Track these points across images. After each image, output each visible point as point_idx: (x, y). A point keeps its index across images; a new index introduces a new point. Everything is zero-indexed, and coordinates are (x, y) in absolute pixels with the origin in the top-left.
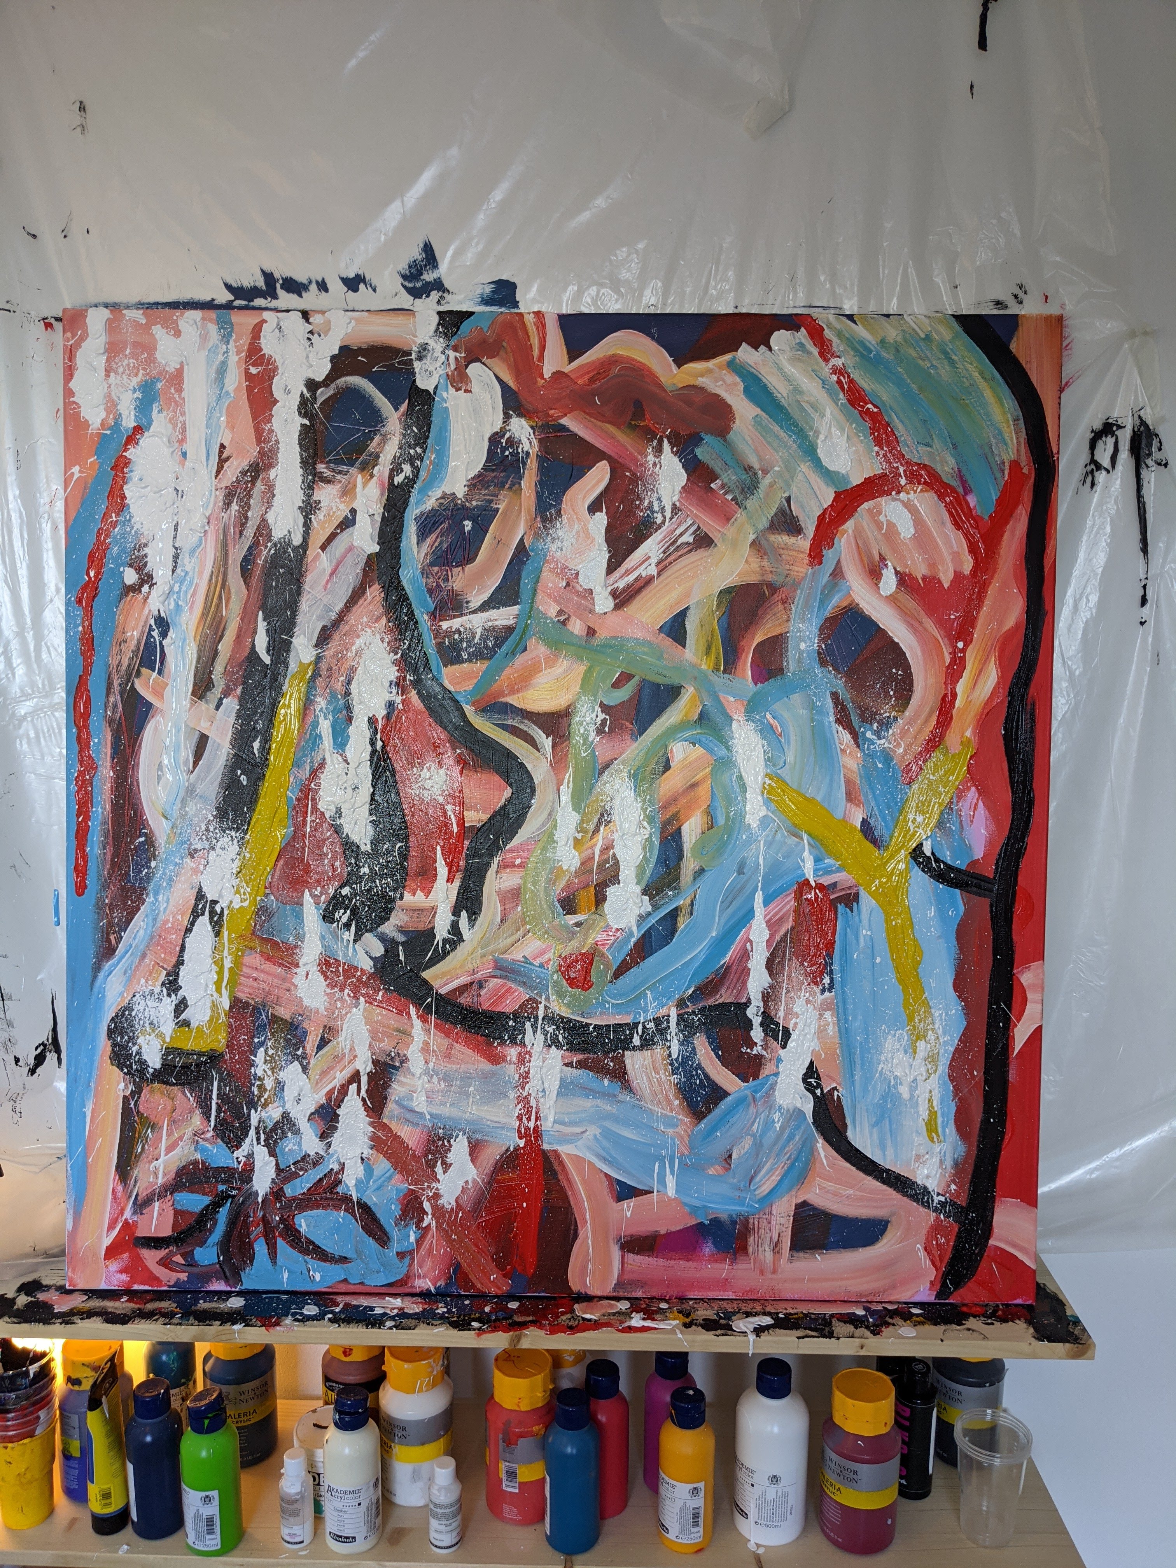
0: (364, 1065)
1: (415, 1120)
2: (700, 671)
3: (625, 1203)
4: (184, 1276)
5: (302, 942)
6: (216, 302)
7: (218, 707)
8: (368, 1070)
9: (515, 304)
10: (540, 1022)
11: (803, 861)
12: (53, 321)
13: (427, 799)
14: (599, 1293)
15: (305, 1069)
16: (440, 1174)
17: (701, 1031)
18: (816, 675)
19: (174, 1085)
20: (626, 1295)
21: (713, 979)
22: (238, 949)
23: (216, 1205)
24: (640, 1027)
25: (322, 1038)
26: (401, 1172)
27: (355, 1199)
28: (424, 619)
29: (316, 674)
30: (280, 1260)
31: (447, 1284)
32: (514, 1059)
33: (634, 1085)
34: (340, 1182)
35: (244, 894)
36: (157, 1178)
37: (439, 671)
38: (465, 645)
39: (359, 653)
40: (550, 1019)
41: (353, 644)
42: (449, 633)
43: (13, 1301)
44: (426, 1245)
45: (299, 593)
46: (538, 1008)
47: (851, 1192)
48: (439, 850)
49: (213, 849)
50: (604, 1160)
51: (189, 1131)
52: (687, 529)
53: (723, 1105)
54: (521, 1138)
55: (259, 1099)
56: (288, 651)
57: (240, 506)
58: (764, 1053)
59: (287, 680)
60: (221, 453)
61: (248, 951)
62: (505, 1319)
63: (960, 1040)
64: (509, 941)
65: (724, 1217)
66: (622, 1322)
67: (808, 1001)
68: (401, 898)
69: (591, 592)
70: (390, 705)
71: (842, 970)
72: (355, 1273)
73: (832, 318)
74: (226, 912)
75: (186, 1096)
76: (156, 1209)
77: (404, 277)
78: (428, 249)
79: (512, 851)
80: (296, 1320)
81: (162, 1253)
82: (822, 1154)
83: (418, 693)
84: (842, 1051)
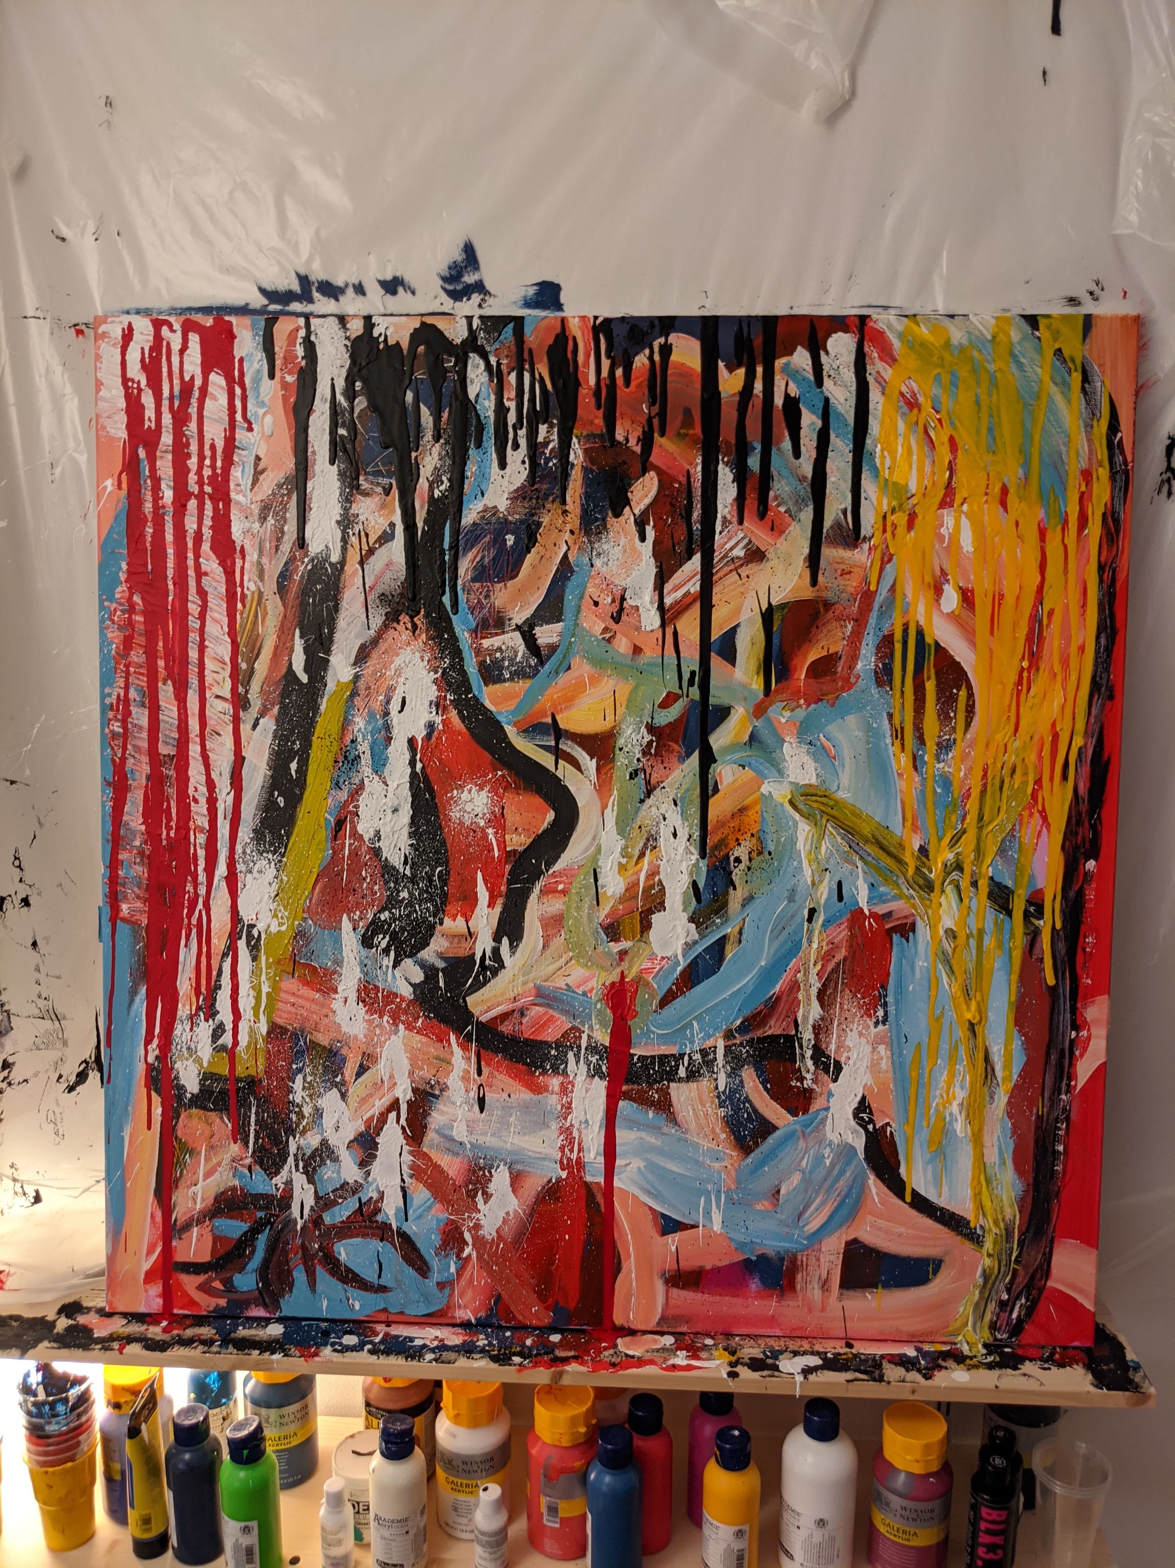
0: (404, 1092)
1: (456, 1150)
2: (751, 691)
3: (670, 1238)
4: (223, 1302)
5: (341, 967)
6: (251, 307)
7: (255, 726)
8: (408, 1098)
9: (559, 307)
10: (583, 1051)
11: (857, 889)
12: (83, 327)
13: (468, 823)
14: (643, 1328)
15: (343, 1096)
16: (480, 1205)
17: (749, 1064)
18: (872, 696)
19: (211, 1110)
20: (670, 1330)
21: (761, 1011)
22: (275, 975)
23: (254, 1231)
24: (686, 1058)
25: (361, 1065)
26: (441, 1202)
27: (394, 1227)
28: (464, 638)
29: (354, 694)
30: (319, 1287)
31: (487, 1316)
32: (557, 1089)
33: (679, 1118)
34: (380, 1210)
35: (282, 918)
36: (195, 1203)
37: (480, 691)
38: (506, 663)
39: (398, 673)
40: (593, 1048)
41: (393, 662)
42: (491, 652)
43: (53, 1324)
44: (467, 1275)
45: (336, 609)
46: (580, 1037)
47: (902, 1230)
48: (479, 874)
49: (250, 872)
50: (649, 1193)
51: (227, 1158)
52: (737, 544)
53: (771, 1140)
54: (563, 1169)
55: (298, 1125)
56: (325, 670)
57: (276, 520)
58: (815, 1087)
59: (325, 700)
60: (256, 465)
61: (285, 976)
62: (547, 1353)
63: (1020, 1075)
64: (552, 968)
65: (771, 1253)
66: (665, 1360)
67: (860, 1034)
68: (441, 924)
69: (637, 608)
70: (431, 726)
71: (897, 1002)
72: (394, 1301)
73: (893, 319)
74: (263, 936)
75: (223, 1122)
76: (195, 1234)
77: (444, 279)
78: (469, 250)
79: (554, 875)
80: (335, 1351)
81: (201, 1278)
82: (874, 1191)
83: (460, 713)
84: (895, 1085)
